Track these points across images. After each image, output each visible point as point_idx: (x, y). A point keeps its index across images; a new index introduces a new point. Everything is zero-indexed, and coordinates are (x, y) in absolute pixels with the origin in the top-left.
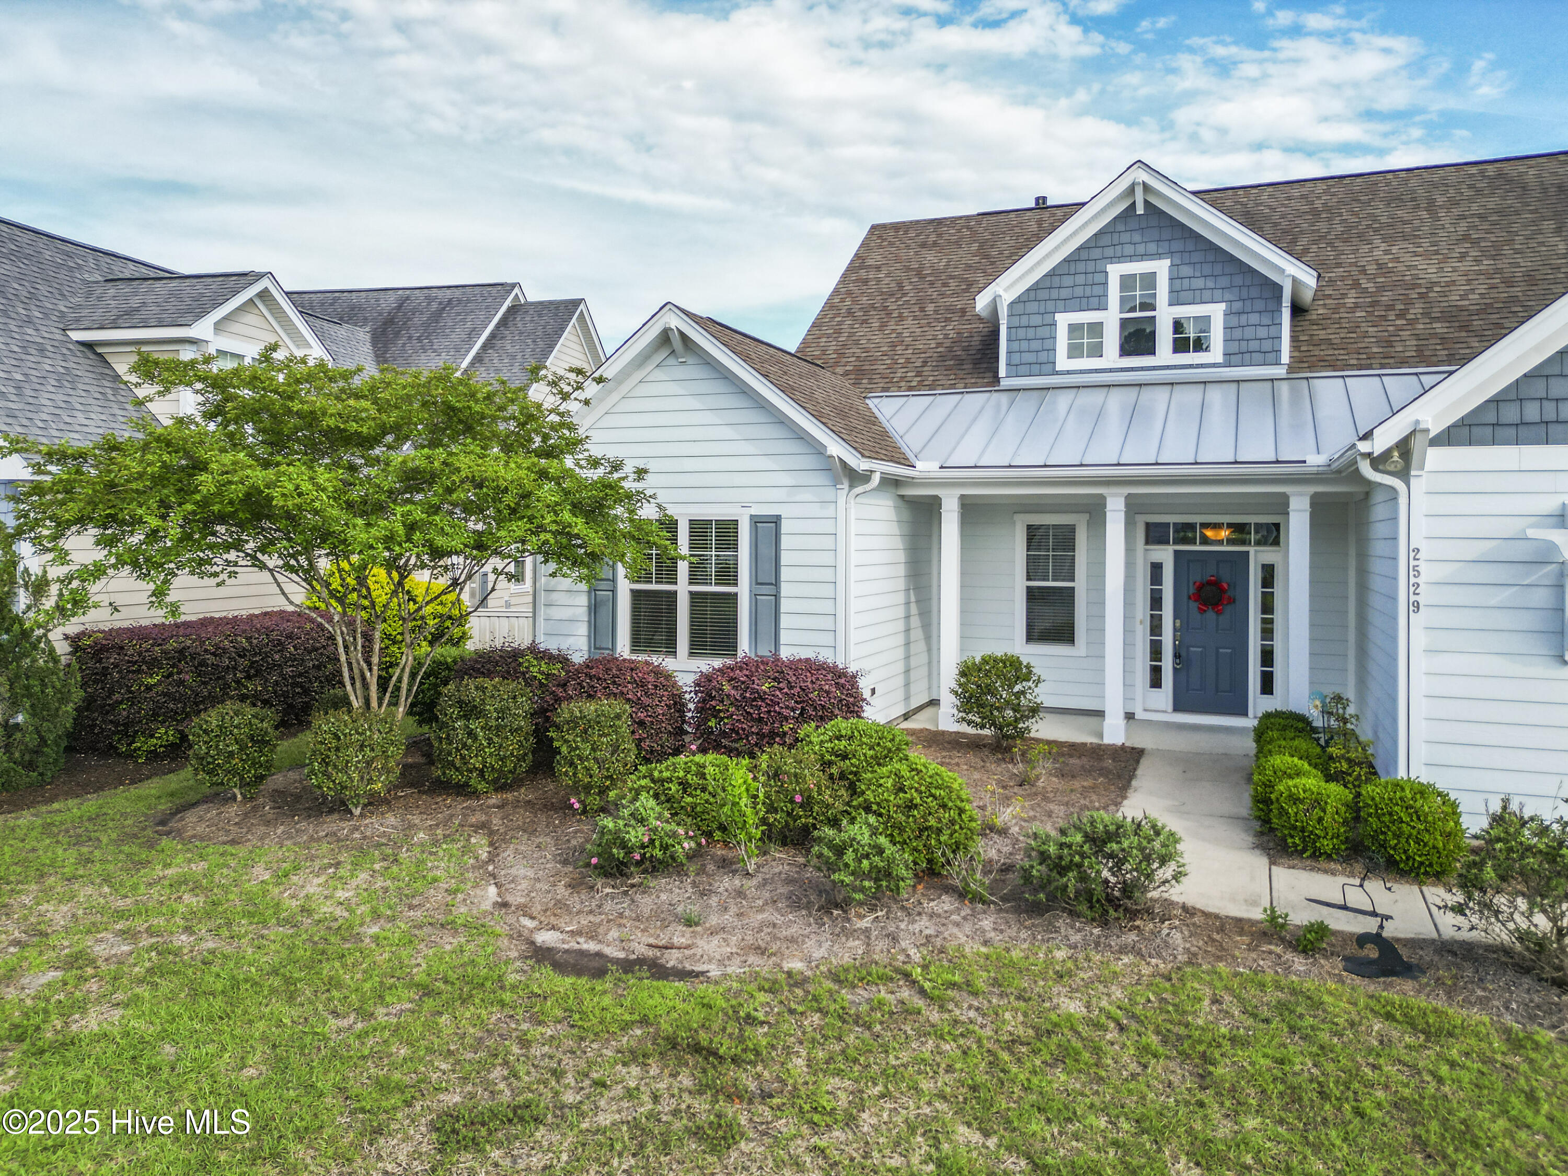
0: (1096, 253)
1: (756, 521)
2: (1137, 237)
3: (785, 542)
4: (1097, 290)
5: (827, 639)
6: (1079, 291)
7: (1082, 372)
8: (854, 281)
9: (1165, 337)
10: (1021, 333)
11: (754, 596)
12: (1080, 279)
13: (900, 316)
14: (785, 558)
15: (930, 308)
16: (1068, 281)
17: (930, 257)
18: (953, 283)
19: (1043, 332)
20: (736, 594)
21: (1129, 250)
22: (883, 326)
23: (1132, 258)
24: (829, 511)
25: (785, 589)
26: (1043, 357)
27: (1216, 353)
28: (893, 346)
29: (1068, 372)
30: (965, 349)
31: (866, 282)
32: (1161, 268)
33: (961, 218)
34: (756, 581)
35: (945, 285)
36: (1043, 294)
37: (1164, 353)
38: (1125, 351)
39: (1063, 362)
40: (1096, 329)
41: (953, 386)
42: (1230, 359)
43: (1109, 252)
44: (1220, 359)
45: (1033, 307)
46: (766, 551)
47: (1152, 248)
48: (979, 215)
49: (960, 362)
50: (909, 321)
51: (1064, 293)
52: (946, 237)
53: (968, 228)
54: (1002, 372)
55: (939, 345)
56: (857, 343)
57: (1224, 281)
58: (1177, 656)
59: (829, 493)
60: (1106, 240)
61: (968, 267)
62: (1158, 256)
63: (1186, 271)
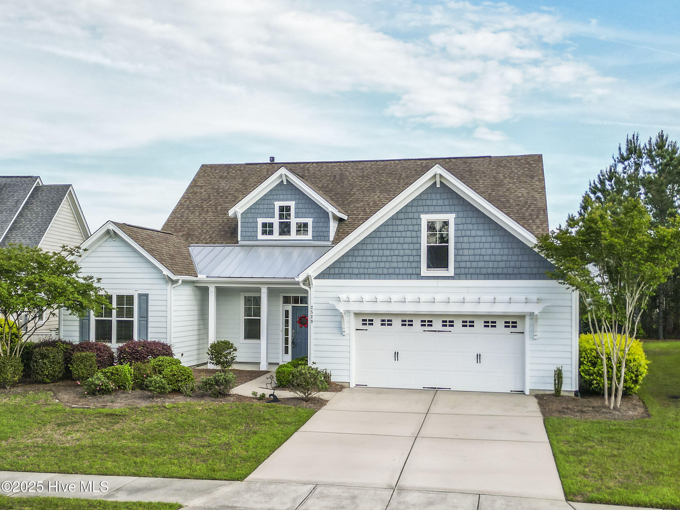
0: (271, 197)
1: (140, 295)
2: (284, 192)
3: (150, 303)
4: (271, 211)
5: (164, 336)
6: (265, 211)
7: (266, 240)
8: (191, 193)
9: (293, 228)
10: (246, 225)
11: (139, 321)
12: (266, 206)
13: (207, 211)
14: (150, 308)
15: (219, 208)
16: (261, 206)
17: (223, 183)
18: (230, 197)
19: (253, 225)
20: (133, 321)
21: (282, 197)
22: (200, 214)
23: (282, 200)
24: (164, 292)
25: (150, 319)
26: (253, 234)
27: (309, 236)
28: (203, 224)
29: (262, 240)
30: (229, 228)
31: (196, 193)
32: (292, 204)
33: (238, 165)
34: (140, 316)
35: (227, 198)
36: (253, 211)
37: (293, 235)
38: (280, 234)
39: (260, 236)
40: (271, 225)
41: (222, 243)
42: (315, 238)
43: (275, 197)
44: (311, 239)
45: (249, 215)
46: (143, 306)
47: (289, 197)
48: (245, 164)
49: (226, 232)
50: (210, 214)
51: (261, 211)
52: (231, 174)
53: (240, 170)
54: (239, 239)
55: (220, 225)
56: (189, 222)
57: (312, 211)
58: (293, 343)
59: (164, 286)
60: (274, 193)
61: (237, 190)
62: (291, 200)
63: (300, 206)
